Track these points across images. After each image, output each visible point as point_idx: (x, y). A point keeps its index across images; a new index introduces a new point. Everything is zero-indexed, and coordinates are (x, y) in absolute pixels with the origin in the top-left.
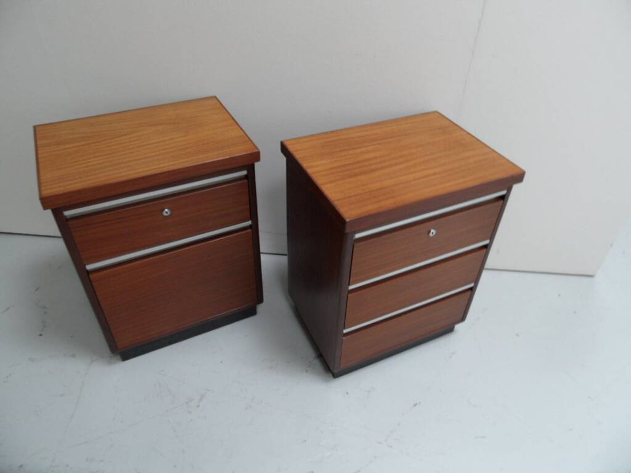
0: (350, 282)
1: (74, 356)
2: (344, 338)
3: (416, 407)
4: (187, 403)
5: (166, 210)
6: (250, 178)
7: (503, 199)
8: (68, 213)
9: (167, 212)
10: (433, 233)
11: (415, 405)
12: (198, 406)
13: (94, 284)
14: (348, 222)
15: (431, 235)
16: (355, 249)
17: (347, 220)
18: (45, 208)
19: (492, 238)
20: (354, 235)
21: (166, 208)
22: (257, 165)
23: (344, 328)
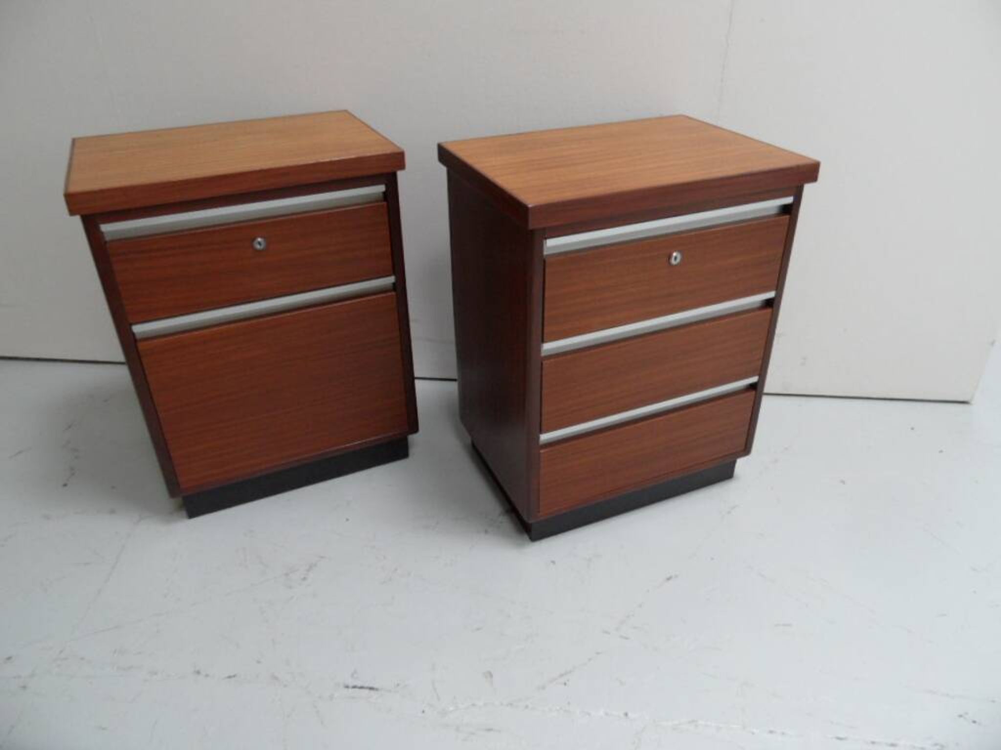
0: (545, 338)
1: (112, 512)
2: (542, 451)
3: (670, 582)
4: (287, 575)
5: (259, 239)
6: (391, 197)
7: (790, 212)
8: (108, 229)
9: (259, 243)
10: (676, 258)
11: (669, 579)
12: (304, 579)
13: (145, 361)
14: (532, 208)
15: (673, 262)
16: (547, 270)
17: (530, 206)
18: (72, 212)
19: (779, 286)
20: (544, 241)
21: (261, 237)
22: (400, 174)
23: (541, 432)
